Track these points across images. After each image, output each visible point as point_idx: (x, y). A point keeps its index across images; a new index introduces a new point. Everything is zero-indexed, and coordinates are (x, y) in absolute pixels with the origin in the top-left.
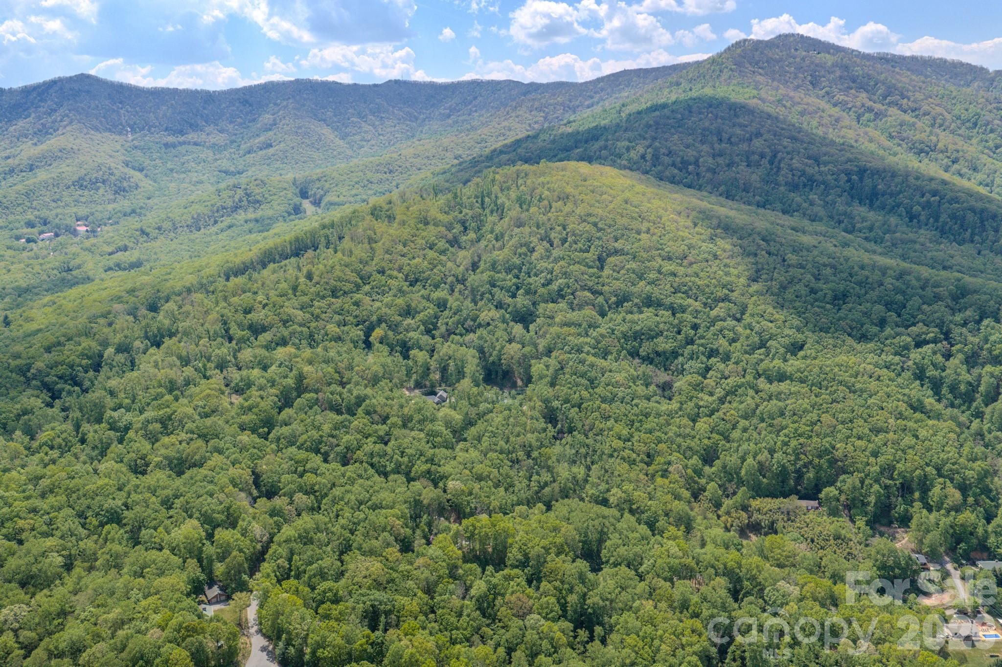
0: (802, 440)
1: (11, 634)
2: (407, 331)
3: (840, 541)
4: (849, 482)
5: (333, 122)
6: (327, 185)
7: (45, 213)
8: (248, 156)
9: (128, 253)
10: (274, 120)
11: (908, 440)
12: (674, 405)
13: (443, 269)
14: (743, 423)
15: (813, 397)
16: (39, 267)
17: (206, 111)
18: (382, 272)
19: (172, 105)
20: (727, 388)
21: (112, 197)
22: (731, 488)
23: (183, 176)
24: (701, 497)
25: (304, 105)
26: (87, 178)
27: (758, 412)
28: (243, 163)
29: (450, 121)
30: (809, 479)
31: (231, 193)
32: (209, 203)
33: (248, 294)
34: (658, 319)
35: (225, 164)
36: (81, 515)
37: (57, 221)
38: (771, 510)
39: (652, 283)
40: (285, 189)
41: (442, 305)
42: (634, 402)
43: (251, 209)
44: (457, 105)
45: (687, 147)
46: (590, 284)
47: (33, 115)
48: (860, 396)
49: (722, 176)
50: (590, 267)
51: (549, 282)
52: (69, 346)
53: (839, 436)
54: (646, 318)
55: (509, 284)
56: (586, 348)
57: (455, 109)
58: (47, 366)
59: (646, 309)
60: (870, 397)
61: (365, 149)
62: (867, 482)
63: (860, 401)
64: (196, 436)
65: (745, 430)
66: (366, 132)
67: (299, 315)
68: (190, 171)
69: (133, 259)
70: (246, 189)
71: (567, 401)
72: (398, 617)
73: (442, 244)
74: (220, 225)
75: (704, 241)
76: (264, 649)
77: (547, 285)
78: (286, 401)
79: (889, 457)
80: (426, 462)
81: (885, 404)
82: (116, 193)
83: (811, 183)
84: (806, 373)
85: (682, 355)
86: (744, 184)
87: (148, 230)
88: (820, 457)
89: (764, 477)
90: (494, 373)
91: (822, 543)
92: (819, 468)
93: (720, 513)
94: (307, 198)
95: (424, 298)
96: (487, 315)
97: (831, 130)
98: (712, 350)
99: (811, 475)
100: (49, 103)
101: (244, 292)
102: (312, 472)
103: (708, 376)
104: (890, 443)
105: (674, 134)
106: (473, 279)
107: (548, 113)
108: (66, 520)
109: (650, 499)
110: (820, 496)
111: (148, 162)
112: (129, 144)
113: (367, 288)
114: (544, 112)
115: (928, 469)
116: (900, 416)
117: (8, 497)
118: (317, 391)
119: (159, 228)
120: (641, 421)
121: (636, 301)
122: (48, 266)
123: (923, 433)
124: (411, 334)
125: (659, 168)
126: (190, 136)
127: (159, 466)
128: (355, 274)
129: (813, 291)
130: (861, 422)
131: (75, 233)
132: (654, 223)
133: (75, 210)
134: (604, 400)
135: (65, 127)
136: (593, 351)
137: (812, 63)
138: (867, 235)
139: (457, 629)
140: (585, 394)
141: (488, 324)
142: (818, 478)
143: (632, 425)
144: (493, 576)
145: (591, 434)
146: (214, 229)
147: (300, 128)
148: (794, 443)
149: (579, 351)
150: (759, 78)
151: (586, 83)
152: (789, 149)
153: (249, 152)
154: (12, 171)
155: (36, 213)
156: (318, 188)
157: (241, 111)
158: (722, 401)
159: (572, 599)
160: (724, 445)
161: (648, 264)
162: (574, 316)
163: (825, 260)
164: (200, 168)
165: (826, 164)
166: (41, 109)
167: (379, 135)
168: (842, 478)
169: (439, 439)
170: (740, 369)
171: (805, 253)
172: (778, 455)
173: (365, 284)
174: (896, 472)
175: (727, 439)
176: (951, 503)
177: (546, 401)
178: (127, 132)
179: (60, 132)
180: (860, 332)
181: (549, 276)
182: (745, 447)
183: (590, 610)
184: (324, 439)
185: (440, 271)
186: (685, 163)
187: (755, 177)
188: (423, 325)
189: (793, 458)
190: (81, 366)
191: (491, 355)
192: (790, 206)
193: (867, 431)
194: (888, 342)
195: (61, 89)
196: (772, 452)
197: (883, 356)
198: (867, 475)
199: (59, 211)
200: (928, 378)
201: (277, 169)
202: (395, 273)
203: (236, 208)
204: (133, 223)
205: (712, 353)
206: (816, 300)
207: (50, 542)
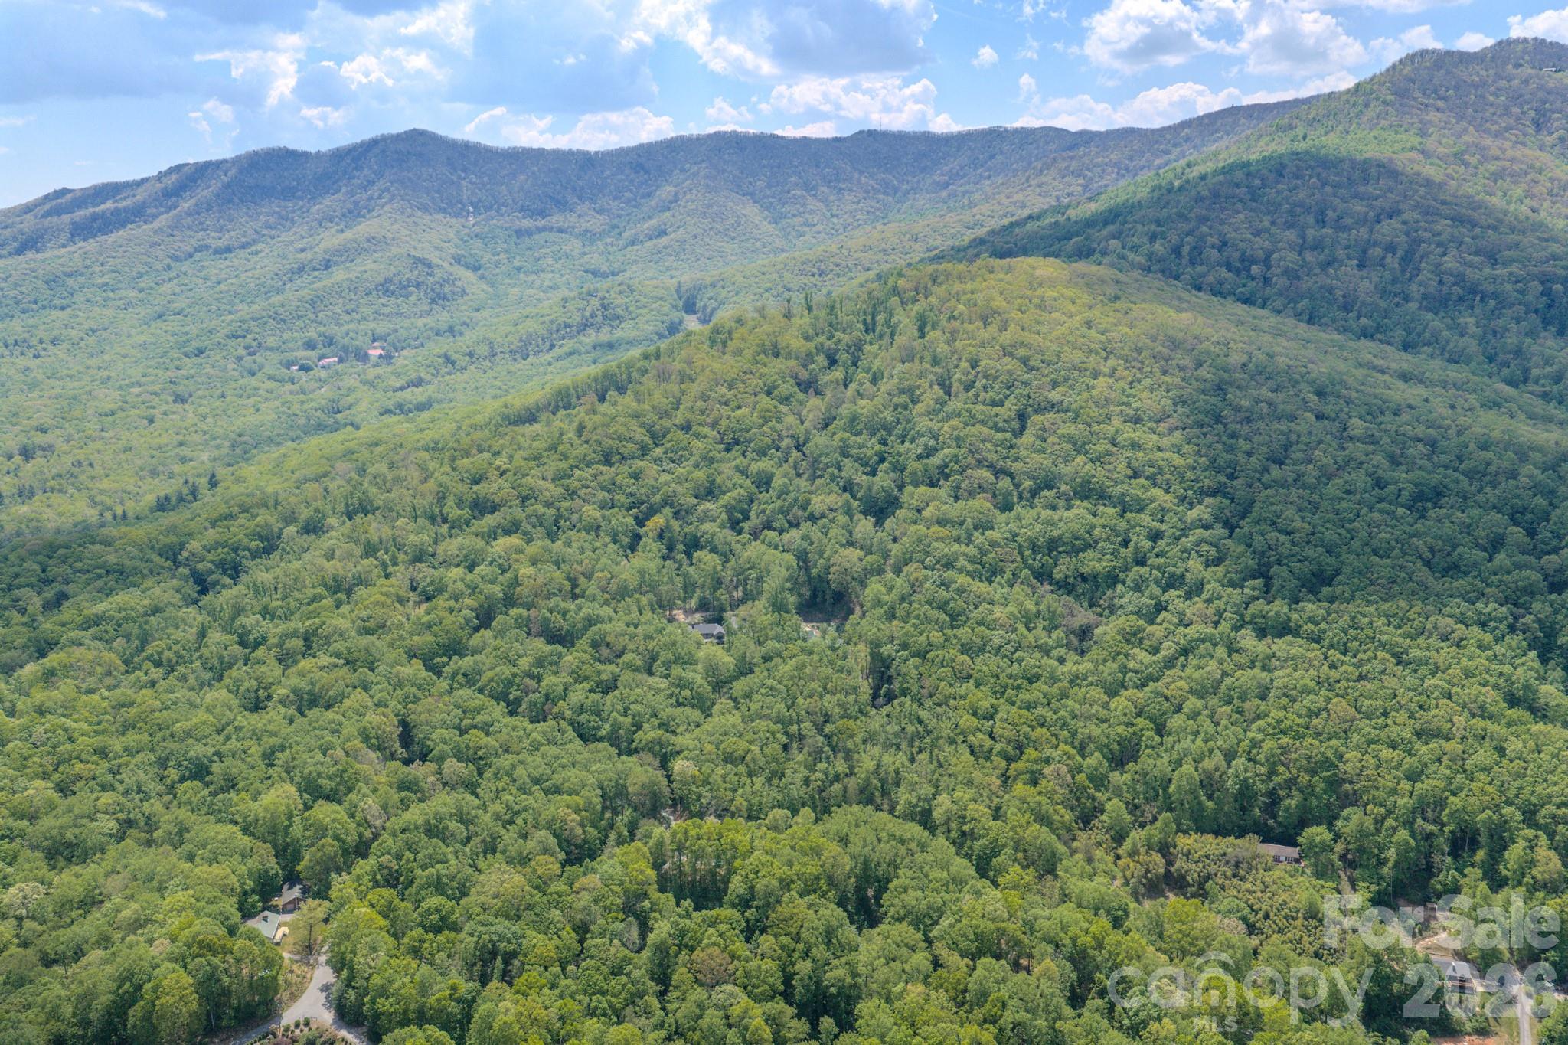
0: (1285, 740)
1: (13, 922)
2: (701, 521)
3: (1313, 922)
4: (1353, 820)
5: (764, 197)
6: (724, 293)
7: (333, 330)
8: (630, 248)
9: (421, 388)
10: (676, 194)
11: (1483, 756)
12: (1085, 666)
13: (779, 427)
14: (1193, 703)
15: (1325, 667)
16: (298, 406)
17: (580, 182)
18: (687, 428)
19: (533, 173)
20: (1183, 642)
21: (426, 308)
22: (1149, 811)
23: (533, 277)
24: (1095, 822)
25: (724, 171)
26: (396, 280)
27: (1223, 686)
28: (621, 259)
29: (944, 194)
30: (1287, 809)
31: (582, 304)
32: (546, 319)
33: (486, 455)
34: (1094, 520)
35: (595, 260)
36: (163, 763)
37: (347, 340)
38: (1207, 857)
39: (1097, 459)
40: (661, 299)
41: (764, 482)
42: (1015, 656)
43: (607, 329)
44: (962, 168)
45: (1257, 233)
46: (992, 457)
47: (344, 190)
48: (1415, 671)
49: (1306, 284)
50: (998, 429)
51: (930, 452)
52: (242, 520)
53: (1355, 738)
54: (1075, 517)
55: (870, 452)
56: (962, 562)
57: (958, 174)
58: (204, 548)
59: (1078, 502)
60: (1433, 674)
61: (806, 238)
62: (1389, 822)
63: (1411, 680)
64: (342, 661)
65: (1194, 716)
66: (811, 212)
67: (551, 490)
68: (543, 271)
69: (422, 399)
70: (603, 298)
71: (905, 646)
72: (523, 964)
73: (787, 387)
74: (557, 352)
75: (1203, 392)
76: (326, 988)
77: (928, 457)
78: (485, 618)
79: (1438, 783)
80: (660, 726)
81: (1455, 689)
82: (433, 301)
83: (1471, 294)
84: (1323, 625)
85: (1124, 583)
86: (1344, 296)
87: (454, 357)
88: (1313, 772)
89: (1210, 797)
90: (820, 595)
91: (1283, 922)
92: (1308, 791)
93: (1120, 851)
94: (695, 313)
95: (739, 471)
96: (823, 501)
97: (1547, 204)
98: (1172, 575)
99: (1293, 803)
100: (366, 171)
101: (481, 451)
102: (482, 729)
103: (1158, 620)
104: (1445, 758)
105: (1238, 212)
106: (819, 441)
107: (1092, 179)
108: (139, 772)
109: (996, 818)
110: (1300, 839)
111: (488, 256)
112: (467, 231)
113: (658, 451)
114: (1085, 177)
115: (1507, 811)
116: (1482, 712)
117: (73, 730)
118: (528, 606)
119: (471, 355)
120: (1019, 687)
121: (1064, 488)
122: (313, 404)
123: (1514, 746)
124: (707, 526)
125: (1199, 269)
126: (554, 219)
127: (283, 702)
128: (644, 431)
129: (1380, 484)
130: (1402, 717)
131: (364, 358)
132: (1127, 361)
133: (373, 325)
134: (965, 649)
135: (383, 206)
136: (970, 568)
137: (1540, 88)
138: (1548, 389)
139: (603, 993)
140: (936, 636)
141: (823, 516)
142: (1304, 808)
143: (1003, 693)
144: (688, 915)
145: (928, 703)
146: (548, 357)
147: (710, 206)
148: (1269, 745)
149: (949, 565)
150: (1432, 116)
151: (1163, 129)
152: (1444, 237)
153: (633, 243)
154: (301, 269)
155: (322, 329)
156: (711, 298)
157: (632, 181)
158: (1169, 663)
159: (804, 967)
160: (1151, 739)
161: (1096, 428)
162: (954, 509)
163: (1420, 431)
164: (558, 266)
165: (1506, 263)
166: (354, 181)
167: (832, 216)
168: (1345, 813)
169: (686, 693)
170: (1211, 610)
171: (1388, 417)
172: (1239, 763)
173: (657, 445)
174: (1447, 811)
175: (1160, 730)
176: (1539, 877)
177: (875, 645)
178: (468, 212)
179: (375, 214)
180: (1449, 559)
181: (932, 442)
182: (1186, 744)
183: (833, 990)
184: (517, 680)
185: (772, 429)
186: (1247, 261)
187: (1365, 286)
188: (727, 512)
189: (1263, 770)
190: (249, 550)
191: (815, 564)
192: (1419, 336)
193: (1407, 733)
194: (1495, 579)
195: (383, 151)
196: (1230, 756)
197: (1479, 605)
198: (1389, 812)
199: (351, 326)
200: (1560, 647)
201: (668, 268)
202: (706, 430)
203: (584, 327)
204: (444, 345)
205: (1173, 582)
206: (1381, 500)
207: (107, 799)
